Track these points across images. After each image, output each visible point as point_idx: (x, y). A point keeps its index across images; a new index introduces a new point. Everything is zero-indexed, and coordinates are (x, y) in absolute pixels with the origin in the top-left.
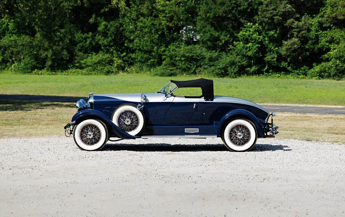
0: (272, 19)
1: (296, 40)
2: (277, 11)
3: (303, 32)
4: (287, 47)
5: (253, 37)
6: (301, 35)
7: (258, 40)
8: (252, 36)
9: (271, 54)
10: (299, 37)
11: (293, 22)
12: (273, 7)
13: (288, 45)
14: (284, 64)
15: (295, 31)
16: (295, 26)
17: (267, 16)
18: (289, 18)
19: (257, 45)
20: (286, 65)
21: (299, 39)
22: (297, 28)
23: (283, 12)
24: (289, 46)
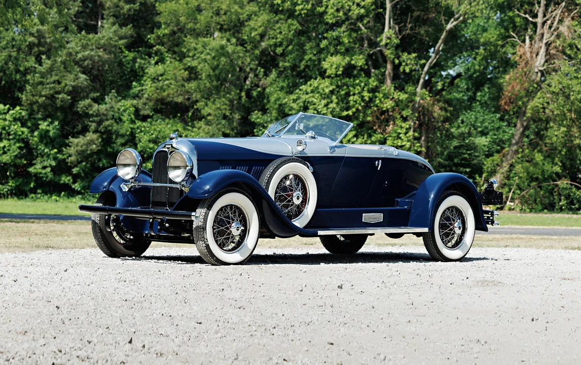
0: (52, 98)
1: (95, 136)
2: (63, 84)
3: (107, 123)
4: (79, 148)
5: (11, 129)
6: (103, 127)
7: (20, 135)
8: (9, 128)
9: (44, 161)
10: (100, 132)
11: (90, 106)
12: (54, 78)
13: (80, 144)
14: (65, 179)
15: (92, 122)
16: (94, 112)
17: (43, 93)
18: (84, 98)
19: (18, 145)
20: (69, 180)
21: (98, 134)
22: (97, 115)
23: (74, 87)
24: (82, 147)
